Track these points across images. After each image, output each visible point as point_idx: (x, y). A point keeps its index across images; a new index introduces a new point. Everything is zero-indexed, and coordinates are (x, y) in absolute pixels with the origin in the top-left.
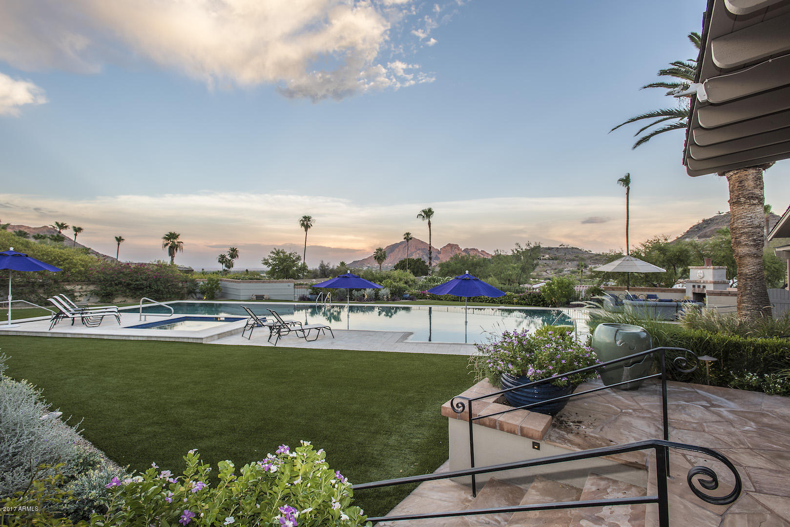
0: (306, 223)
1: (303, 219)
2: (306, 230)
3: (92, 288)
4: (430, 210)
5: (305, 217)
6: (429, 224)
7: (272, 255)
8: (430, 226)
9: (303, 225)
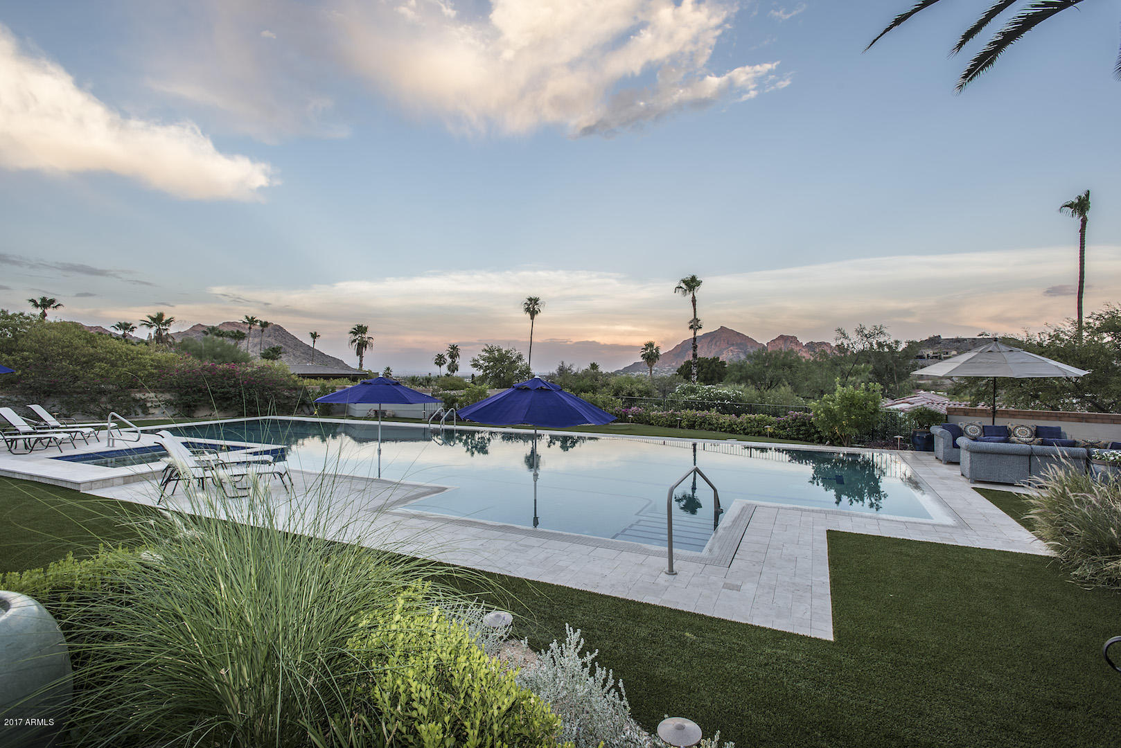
0: (532, 306)
1: (529, 302)
2: (532, 318)
3: (167, 396)
4: (693, 279)
5: (530, 299)
6: (694, 301)
7: (484, 353)
8: (694, 305)
9: (528, 310)
